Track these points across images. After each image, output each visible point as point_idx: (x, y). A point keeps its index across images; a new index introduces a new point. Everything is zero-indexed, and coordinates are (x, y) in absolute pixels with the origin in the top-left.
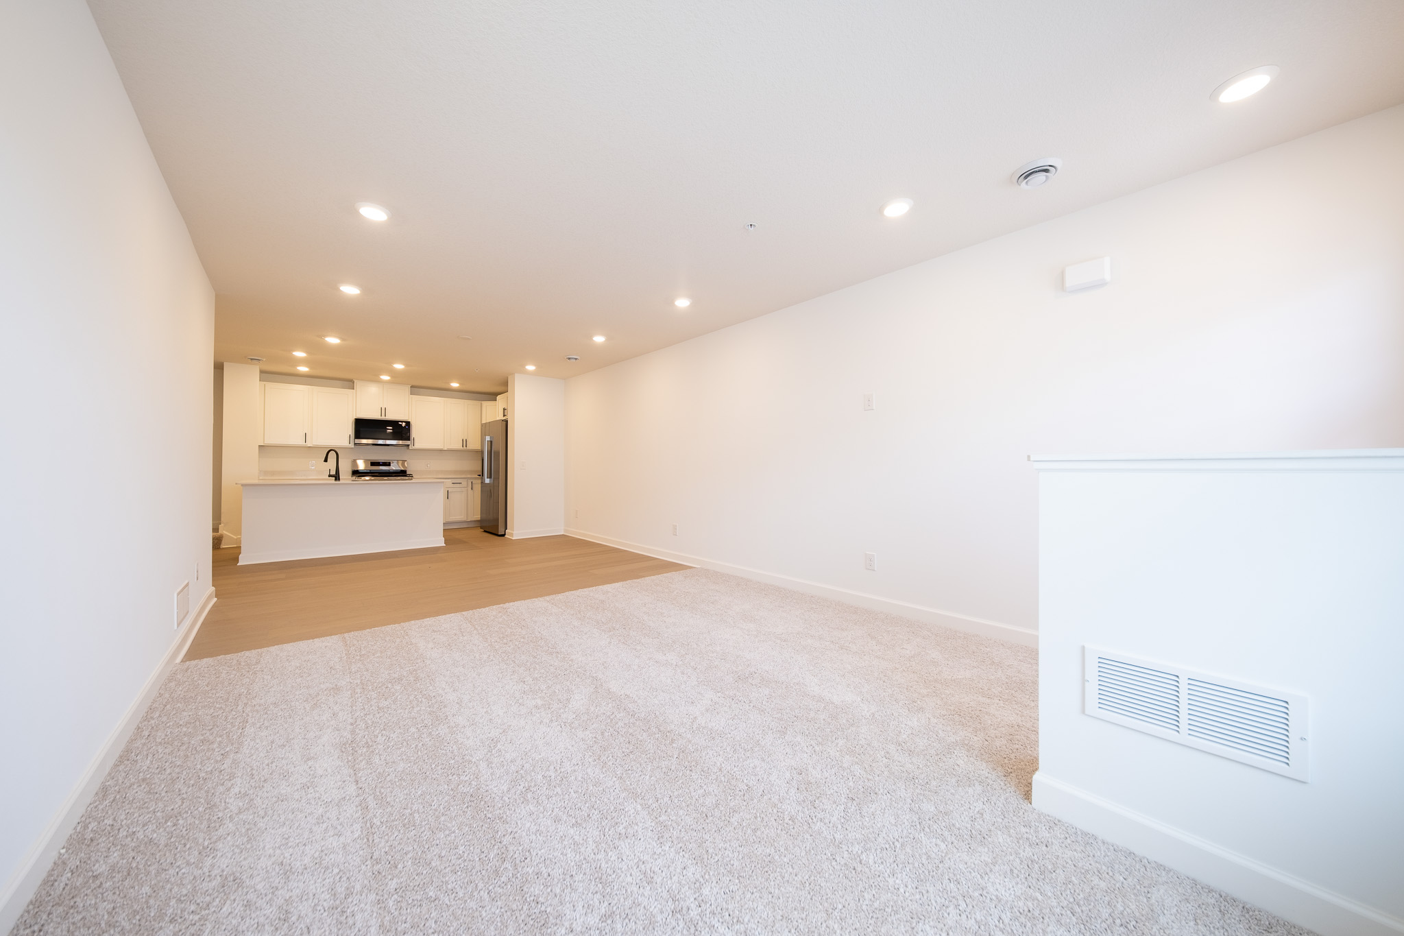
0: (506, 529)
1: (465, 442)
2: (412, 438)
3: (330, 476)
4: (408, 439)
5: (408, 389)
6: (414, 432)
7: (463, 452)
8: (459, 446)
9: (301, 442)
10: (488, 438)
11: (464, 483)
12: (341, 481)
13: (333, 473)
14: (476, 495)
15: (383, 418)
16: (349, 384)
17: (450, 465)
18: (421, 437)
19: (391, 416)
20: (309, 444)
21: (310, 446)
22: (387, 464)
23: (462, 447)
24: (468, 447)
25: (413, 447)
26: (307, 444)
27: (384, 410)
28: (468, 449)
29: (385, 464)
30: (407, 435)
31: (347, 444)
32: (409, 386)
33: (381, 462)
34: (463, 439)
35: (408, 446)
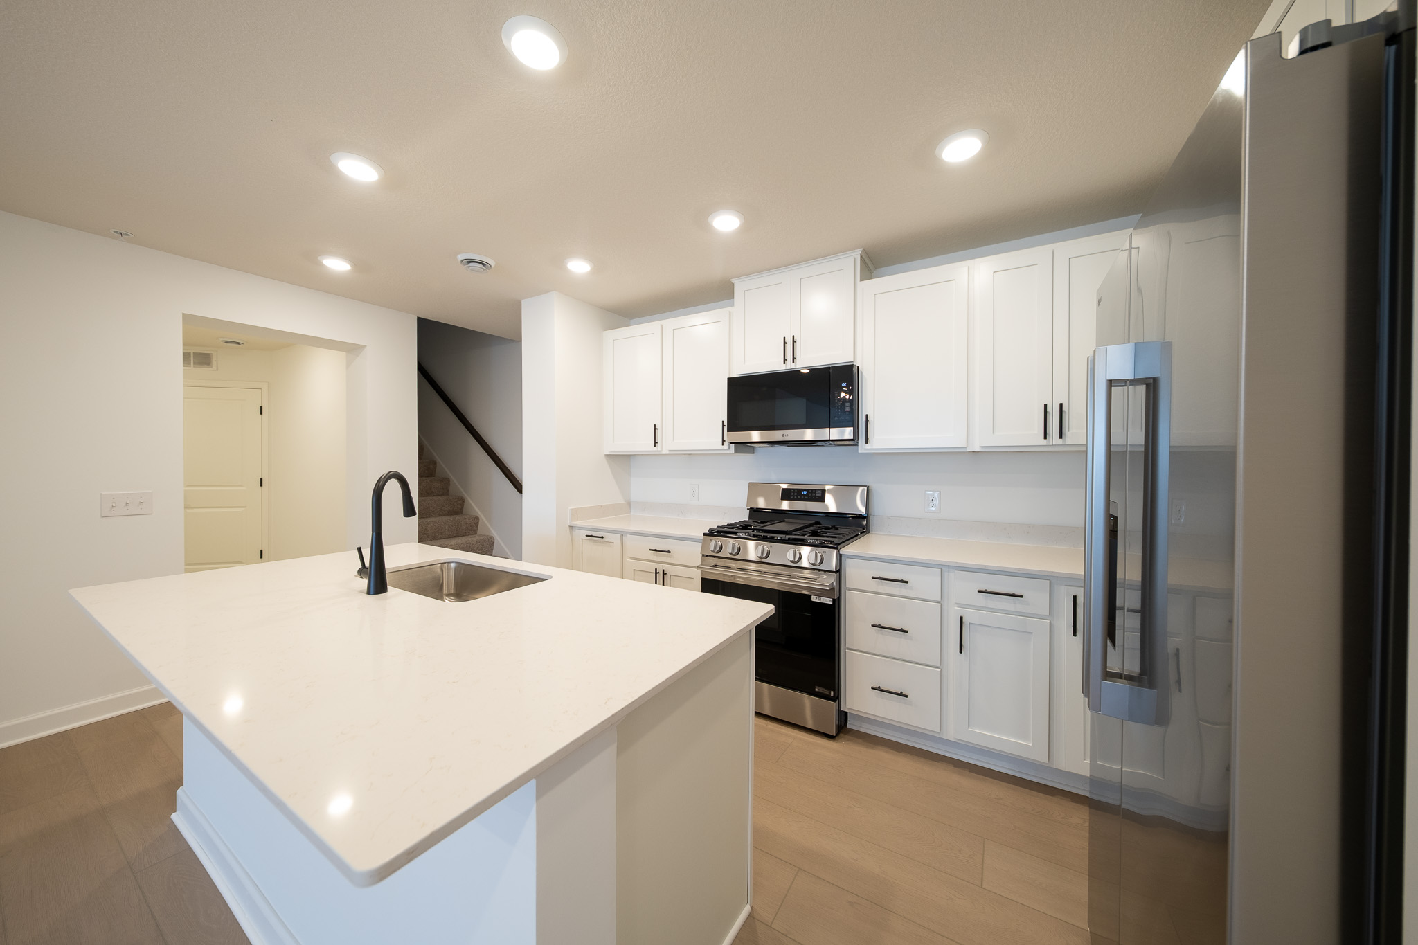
1: (1055, 419)
2: (860, 420)
4: (848, 420)
5: (850, 263)
6: (869, 399)
7: (1056, 456)
8: (1031, 435)
9: (650, 445)
11: (1036, 597)
15: (790, 366)
19: (807, 360)
20: (666, 446)
21: (668, 453)
22: (818, 496)
23: (1045, 438)
24: (1061, 437)
25: (868, 446)
26: (659, 450)
27: (790, 346)
28: (1060, 442)
29: (815, 496)
30: (848, 409)
31: (720, 447)
32: (857, 254)
33: (807, 490)
34: (1046, 406)
35: (853, 443)
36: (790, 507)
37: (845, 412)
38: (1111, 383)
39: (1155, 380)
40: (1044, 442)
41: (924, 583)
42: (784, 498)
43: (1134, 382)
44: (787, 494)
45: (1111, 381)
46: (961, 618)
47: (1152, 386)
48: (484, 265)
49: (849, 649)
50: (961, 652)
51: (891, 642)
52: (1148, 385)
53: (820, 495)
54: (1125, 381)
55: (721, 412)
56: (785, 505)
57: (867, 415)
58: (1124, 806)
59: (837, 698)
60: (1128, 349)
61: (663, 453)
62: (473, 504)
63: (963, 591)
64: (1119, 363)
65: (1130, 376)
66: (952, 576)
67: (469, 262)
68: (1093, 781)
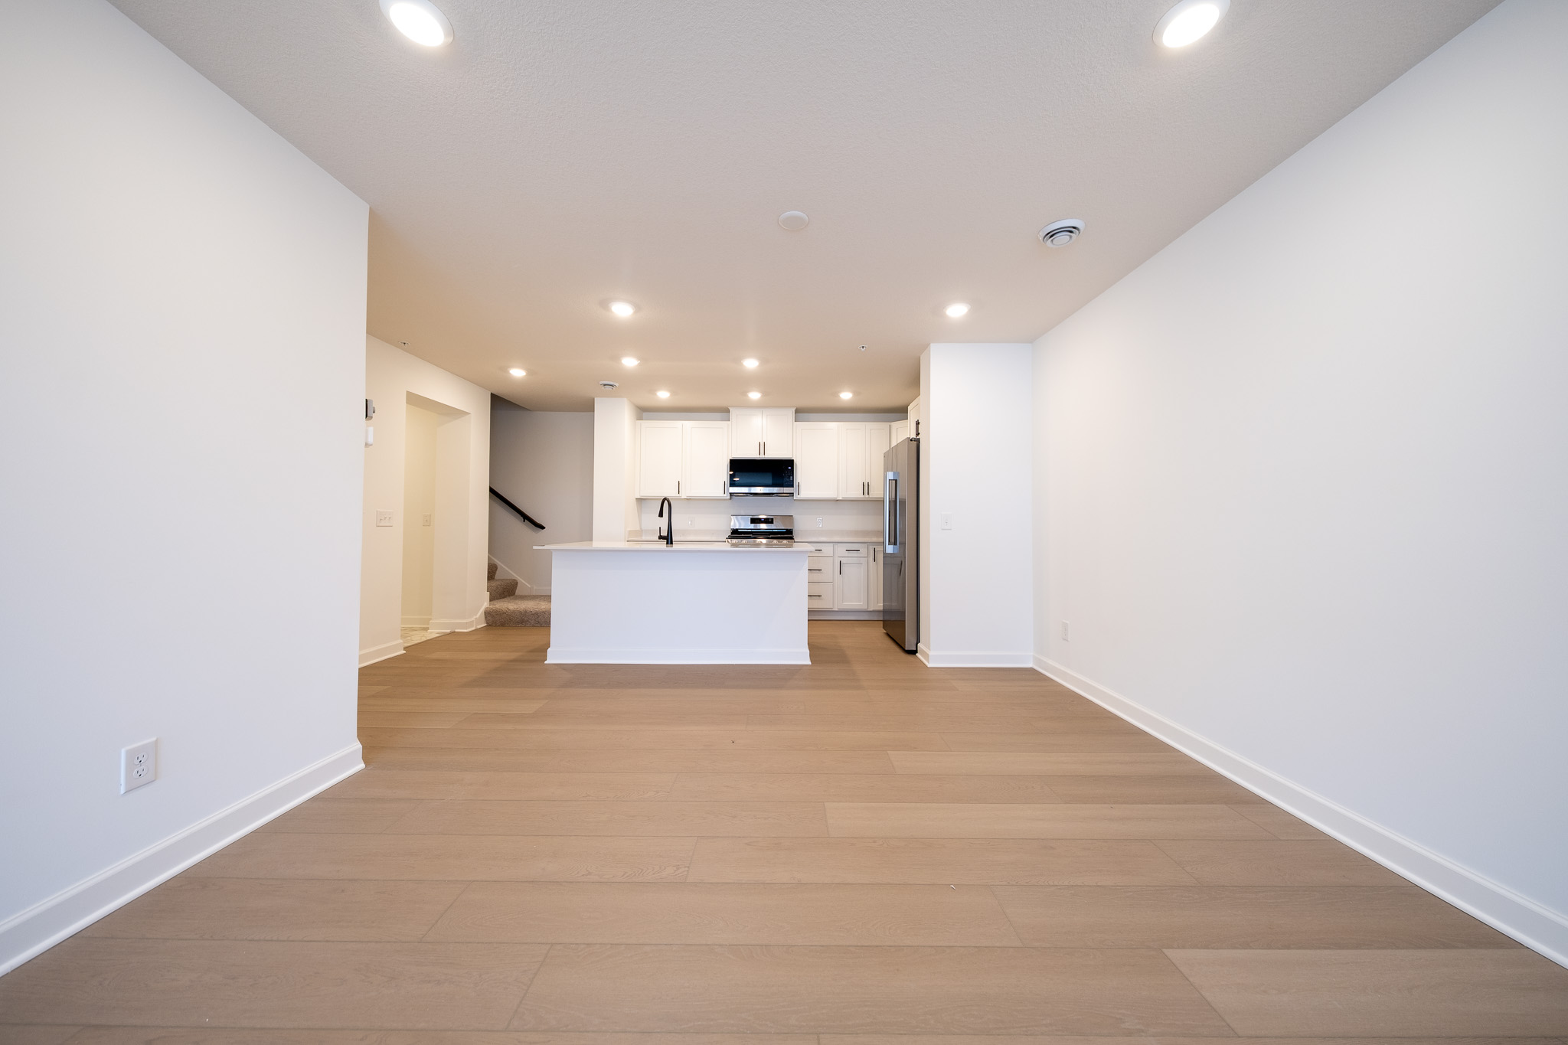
0: (918, 641)
1: (866, 488)
2: (795, 484)
3: (661, 537)
4: (790, 484)
5: (791, 413)
6: (800, 475)
7: (866, 502)
8: (857, 493)
9: (675, 493)
10: (890, 476)
11: (863, 550)
12: (675, 546)
13: (664, 533)
14: (877, 570)
15: (762, 457)
16: (724, 412)
17: (848, 522)
18: (809, 482)
19: (773, 453)
20: (683, 495)
21: (684, 497)
23: (863, 494)
24: (868, 494)
25: (798, 496)
26: (680, 495)
27: (762, 447)
28: (868, 497)
29: (768, 521)
30: (791, 479)
31: (722, 494)
32: (794, 409)
33: (763, 519)
34: (863, 483)
35: (792, 494)
36: (755, 527)
37: (789, 480)
39: (897, 480)
40: (863, 496)
41: (827, 550)
42: (751, 523)
44: (752, 521)
45: (889, 480)
46: (840, 560)
48: (612, 386)
50: (839, 574)
51: (815, 576)
54: (892, 479)
55: (725, 476)
56: (752, 526)
57: (799, 482)
60: (893, 473)
61: (682, 497)
63: (841, 550)
66: (836, 546)
67: (605, 385)
68: (884, 612)
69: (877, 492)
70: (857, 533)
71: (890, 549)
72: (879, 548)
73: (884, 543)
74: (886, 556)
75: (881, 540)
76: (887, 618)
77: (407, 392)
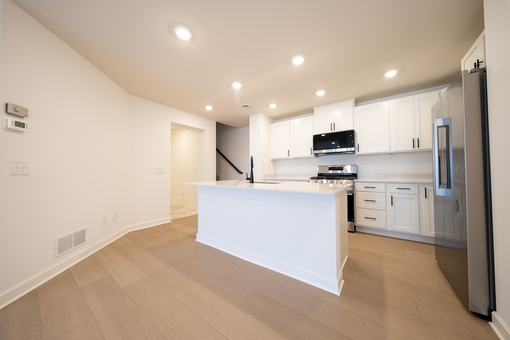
1: (416, 143)
2: (356, 145)
4: (353, 145)
5: (352, 102)
6: (359, 139)
7: (415, 153)
8: (409, 147)
9: (286, 156)
11: (414, 189)
14: (429, 205)
15: (333, 131)
19: (339, 129)
20: (291, 156)
21: (292, 158)
22: (341, 169)
23: (414, 148)
24: (418, 147)
25: (359, 153)
26: (290, 157)
27: (333, 125)
28: (418, 149)
29: (340, 169)
30: (353, 142)
31: (310, 155)
32: (354, 100)
33: (336, 167)
34: (413, 139)
35: (354, 152)
36: (332, 172)
37: (352, 143)
38: (438, 127)
39: (448, 125)
40: (413, 149)
41: (380, 188)
42: (329, 170)
43: (443, 126)
44: (330, 169)
45: (438, 126)
46: (392, 196)
47: (447, 127)
48: (248, 106)
49: (357, 208)
50: (392, 205)
51: (370, 205)
52: (446, 127)
53: (341, 168)
54: (441, 126)
55: (311, 145)
56: (331, 172)
57: (358, 144)
58: (446, 246)
59: (354, 221)
60: (442, 119)
61: (291, 158)
62: (222, 177)
63: (392, 189)
64: (440, 122)
65: (442, 125)
66: (388, 185)
67: (244, 106)
68: (436, 238)
69: (426, 144)
70: (409, 176)
71: (441, 192)
72: (430, 188)
73: (433, 184)
74: (437, 199)
75: (431, 181)
76: (440, 243)
77: (171, 122)
